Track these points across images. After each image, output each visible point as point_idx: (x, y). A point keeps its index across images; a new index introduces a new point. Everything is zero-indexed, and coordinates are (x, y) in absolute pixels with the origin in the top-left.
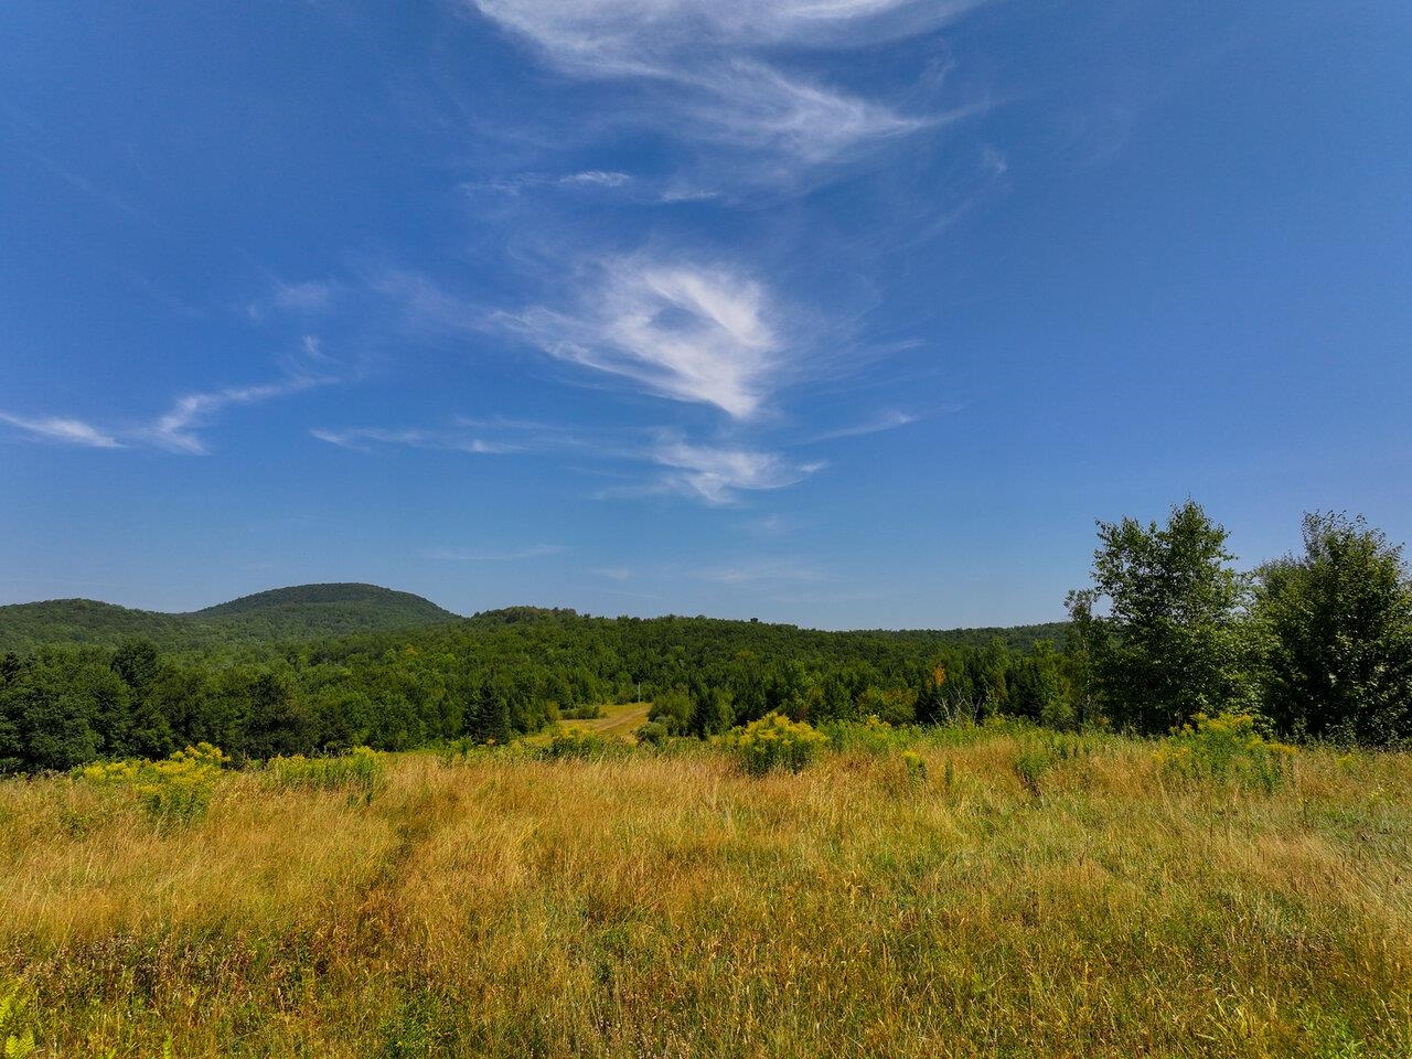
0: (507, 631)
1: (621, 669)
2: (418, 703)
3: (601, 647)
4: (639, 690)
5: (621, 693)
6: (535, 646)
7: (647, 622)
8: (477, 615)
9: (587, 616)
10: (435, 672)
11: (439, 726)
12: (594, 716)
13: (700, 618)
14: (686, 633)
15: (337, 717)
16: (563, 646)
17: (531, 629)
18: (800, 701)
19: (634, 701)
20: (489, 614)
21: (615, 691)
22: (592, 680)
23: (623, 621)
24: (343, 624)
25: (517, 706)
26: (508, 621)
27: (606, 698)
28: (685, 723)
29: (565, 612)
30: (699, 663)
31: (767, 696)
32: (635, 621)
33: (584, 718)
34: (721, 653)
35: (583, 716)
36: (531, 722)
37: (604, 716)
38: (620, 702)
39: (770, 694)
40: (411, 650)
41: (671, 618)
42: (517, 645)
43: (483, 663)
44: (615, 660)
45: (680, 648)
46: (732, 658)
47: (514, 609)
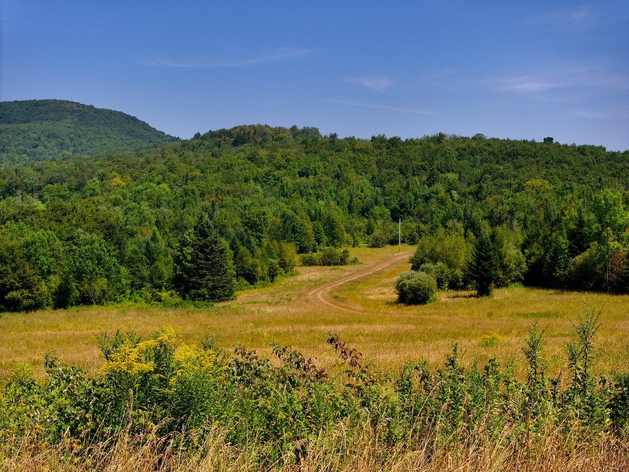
0: (234, 156)
1: (377, 202)
2: (119, 244)
3: (351, 175)
4: (399, 229)
5: (377, 233)
6: (268, 174)
7: (410, 142)
8: (197, 136)
9: (334, 136)
10: (145, 205)
11: (146, 273)
12: (342, 261)
13: (478, 138)
14: (460, 157)
15: (18, 260)
16: (301, 174)
17: (263, 153)
18: (613, 244)
19: (394, 242)
20: (212, 135)
21: (369, 231)
22: (339, 215)
23: (378, 142)
24: (40, 149)
25: (242, 249)
26: (235, 144)
27: (357, 238)
28: (459, 273)
29: (305, 131)
30: (477, 195)
31: (570, 238)
32: (395, 142)
33: (329, 264)
34: (506, 182)
35: (327, 261)
36: (261, 270)
37: (355, 261)
38: (376, 244)
39: (572, 235)
40: (118, 180)
41: (440, 138)
42: (247, 173)
43: (202, 195)
44: (369, 191)
45: (452, 176)
46: (520, 188)
47: (242, 128)
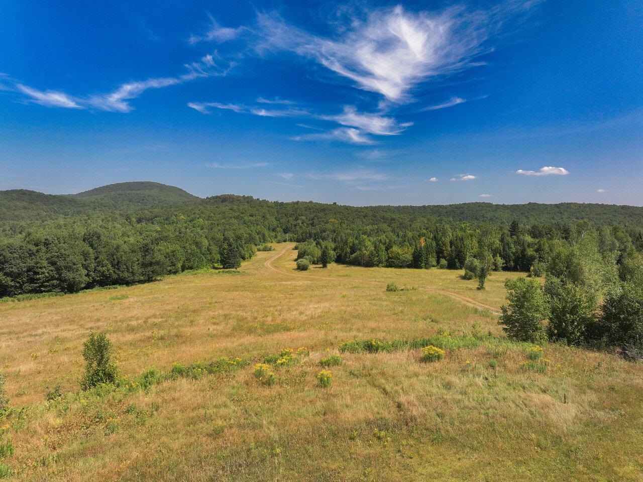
0: (224, 208)
1: (278, 227)
2: (200, 248)
3: (268, 216)
4: (287, 236)
5: (279, 238)
6: (239, 216)
7: (287, 204)
8: (207, 198)
9: (258, 199)
10: (199, 230)
11: (209, 258)
12: (270, 250)
13: (311, 202)
14: (306, 210)
16: (251, 216)
17: (235, 207)
18: (365, 251)
19: (285, 241)
20: (213, 198)
21: (276, 237)
22: (266, 233)
23: (276, 203)
24: (145, 201)
25: (240, 248)
26: (222, 202)
27: (273, 240)
28: (316, 259)
29: (248, 197)
30: (312, 224)
31: (351, 248)
32: (282, 204)
33: (266, 251)
34: (322, 220)
35: (265, 250)
36: (247, 256)
37: (274, 250)
38: (279, 242)
40: (182, 217)
41: (298, 203)
42: (231, 215)
43: (218, 225)
44: (275, 223)
45: (303, 218)
46: (327, 222)
47: (225, 195)
